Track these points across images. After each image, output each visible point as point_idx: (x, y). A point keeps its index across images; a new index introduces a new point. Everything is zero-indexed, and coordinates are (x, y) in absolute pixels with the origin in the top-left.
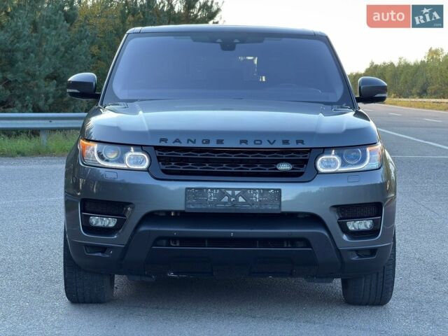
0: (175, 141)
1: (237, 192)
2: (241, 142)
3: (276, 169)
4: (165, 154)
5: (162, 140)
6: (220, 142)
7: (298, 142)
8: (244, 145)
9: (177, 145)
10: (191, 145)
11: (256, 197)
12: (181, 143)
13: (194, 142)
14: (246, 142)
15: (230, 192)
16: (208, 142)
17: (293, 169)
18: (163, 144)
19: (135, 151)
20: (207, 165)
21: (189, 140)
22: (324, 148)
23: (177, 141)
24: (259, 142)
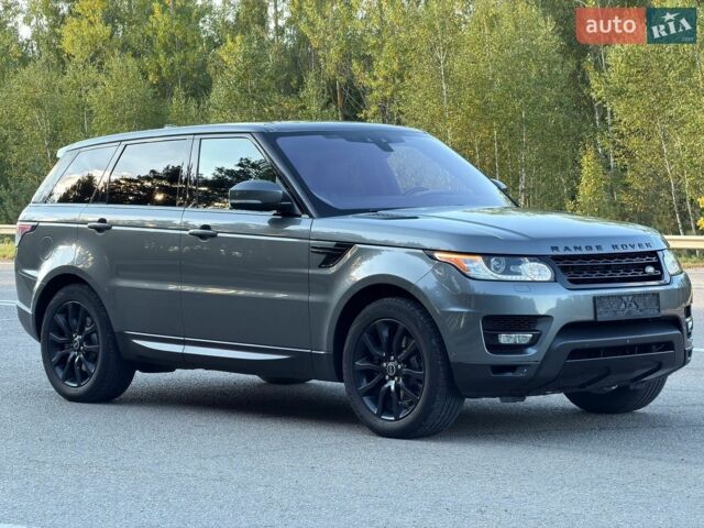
3: (646, 273)
4: (562, 264)
5: (553, 248)
6: (598, 247)
8: (616, 251)
9: (568, 253)
10: (578, 252)
15: (625, 298)
17: (655, 272)
18: (556, 253)
19: (531, 261)
20: (598, 272)
22: (662, 250)
23: (567, 248)
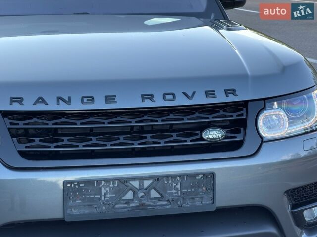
0: (37, 102)
1: (147, 183)
2: (144, 97)
3: (203, 139)
4: (21, 125)
5: (13, 100)
7: (227, 92)
9: (41, 107)
10: (63, 107)
11: (176, 189)
12: (46, 104)
13: (68, 102)
14: (151, 97)
15: (136, 184)
16: (91, 100)
17: (226, 137)
18: (17, 108)
20: (94, 140)
21: (59, 99)
22: (264, 100)
23: (41, 100)
24: (171, 97)
